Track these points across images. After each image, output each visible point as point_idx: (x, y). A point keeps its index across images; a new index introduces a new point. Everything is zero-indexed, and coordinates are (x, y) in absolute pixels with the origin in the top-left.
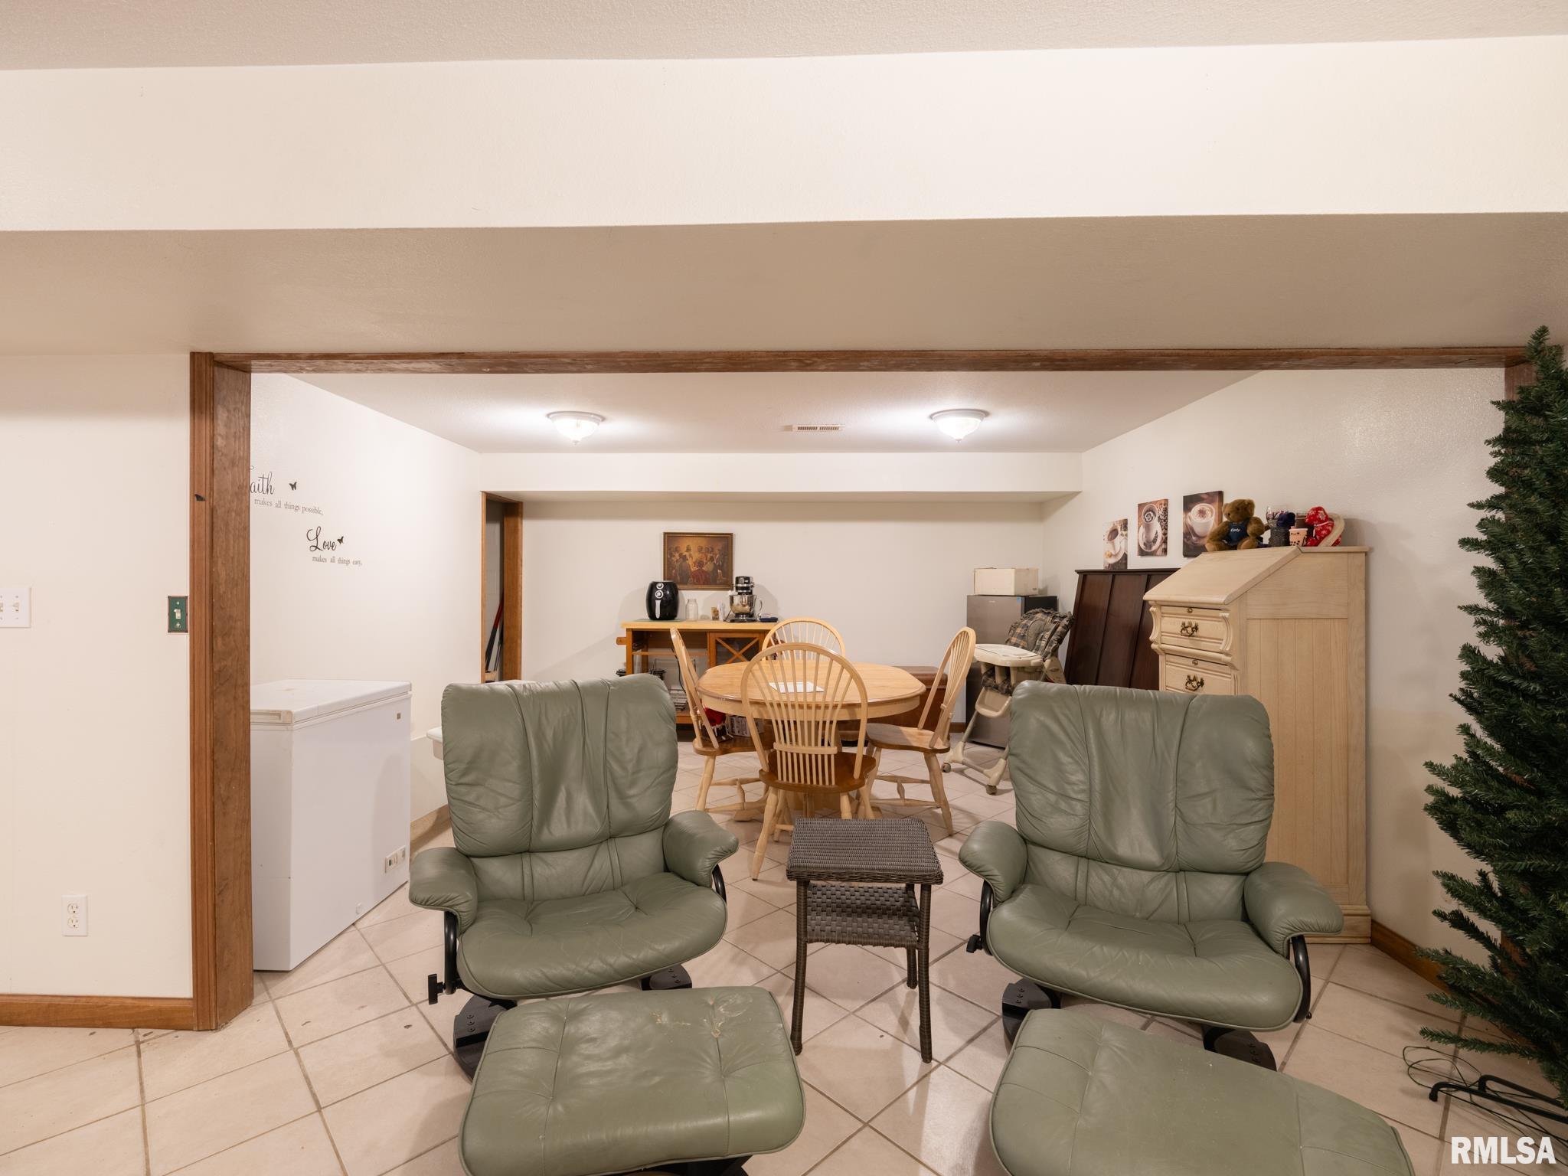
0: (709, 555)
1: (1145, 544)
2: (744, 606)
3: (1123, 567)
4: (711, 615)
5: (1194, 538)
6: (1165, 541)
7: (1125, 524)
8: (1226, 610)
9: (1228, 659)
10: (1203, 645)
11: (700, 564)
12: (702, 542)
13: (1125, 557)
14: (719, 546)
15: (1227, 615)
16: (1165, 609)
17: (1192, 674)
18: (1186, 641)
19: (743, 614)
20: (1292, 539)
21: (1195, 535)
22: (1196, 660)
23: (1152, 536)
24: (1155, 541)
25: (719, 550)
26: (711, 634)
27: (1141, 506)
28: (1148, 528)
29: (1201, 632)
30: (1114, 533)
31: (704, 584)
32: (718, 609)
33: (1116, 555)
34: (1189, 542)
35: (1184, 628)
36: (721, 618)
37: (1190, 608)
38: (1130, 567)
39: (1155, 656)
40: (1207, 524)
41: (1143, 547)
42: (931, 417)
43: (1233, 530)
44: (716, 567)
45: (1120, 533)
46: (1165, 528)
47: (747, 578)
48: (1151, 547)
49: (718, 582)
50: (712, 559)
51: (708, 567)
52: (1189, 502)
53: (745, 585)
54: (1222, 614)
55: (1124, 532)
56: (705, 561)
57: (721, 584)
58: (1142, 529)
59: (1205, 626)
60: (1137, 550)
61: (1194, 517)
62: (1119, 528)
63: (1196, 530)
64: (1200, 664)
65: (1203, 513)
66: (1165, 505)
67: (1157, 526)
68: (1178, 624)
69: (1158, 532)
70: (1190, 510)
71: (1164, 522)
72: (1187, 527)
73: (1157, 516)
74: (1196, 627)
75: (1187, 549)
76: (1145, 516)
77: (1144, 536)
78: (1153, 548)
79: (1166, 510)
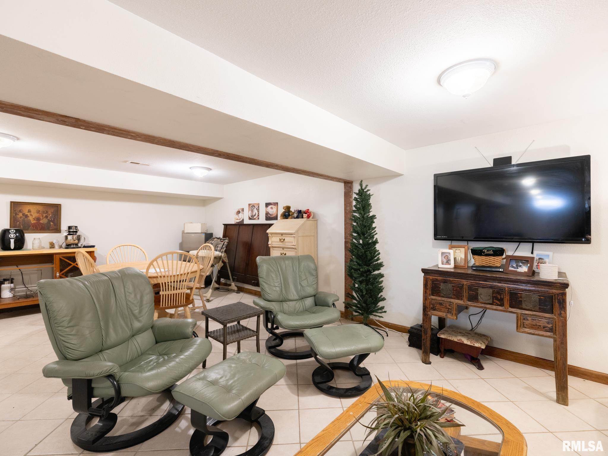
0: (45, 215)
1: (251, 216)
2: (75, 240)
3: (242, 223)
4: (48, 246)
5: (269, 215)
6: (258, 216)
7: (243, 210)
8: (295, 234)
9: (295, 247)
10: (287, 244)
11: (38, 219)
12: (40, 208)
13: (243, 220)
14: (51, 211)
15: (295, 236)
16: (273, 235)
17: (282, 252)
18: (281, 244)
19: (73, 244)
20: (304, 216)
21: (269, 214)
22: (283, 248)
23: (254, 214)
24: (255, 215)
25: (51, 212)
26: (56, 255)
27: (249, 205)
28: (252, 211)
29: (286, 241)
30: (239, 212)
31: (40, 230)
32: (54, 242)
33: (239, 219)
34: (267, 216)
35: (280, 240)
36: (56, 246)
37: (282, 234)
38: (245, 223)
40: (273, 211)
41: (250, 217)
42: (190, 168)
43: (286, 214)
44: (49, 221)
45: (241, 212)
46: (258, 212)
47: (76, 227)
48: (253, 217)
49: (50, 229)
50: (46, 217)
51: (44, 221)
52: (267, 205)
53: (75, 230)
54: (293, 236)
55: (243, 212)
56: (41, 218)
57: (52, 230)
58: (250, 212)
59: (287, 239)
60: (248, 218)
61: (269, 209)
62: (241, 211)
63: (270, 213)
64: (285, 249)
65: (272, 208)
68: (278, 239)
70: (268, 207)
72: (267, 212)
74: (284, 240)
75: (267, 218)
78: (255, 217)
79: (259, 206)
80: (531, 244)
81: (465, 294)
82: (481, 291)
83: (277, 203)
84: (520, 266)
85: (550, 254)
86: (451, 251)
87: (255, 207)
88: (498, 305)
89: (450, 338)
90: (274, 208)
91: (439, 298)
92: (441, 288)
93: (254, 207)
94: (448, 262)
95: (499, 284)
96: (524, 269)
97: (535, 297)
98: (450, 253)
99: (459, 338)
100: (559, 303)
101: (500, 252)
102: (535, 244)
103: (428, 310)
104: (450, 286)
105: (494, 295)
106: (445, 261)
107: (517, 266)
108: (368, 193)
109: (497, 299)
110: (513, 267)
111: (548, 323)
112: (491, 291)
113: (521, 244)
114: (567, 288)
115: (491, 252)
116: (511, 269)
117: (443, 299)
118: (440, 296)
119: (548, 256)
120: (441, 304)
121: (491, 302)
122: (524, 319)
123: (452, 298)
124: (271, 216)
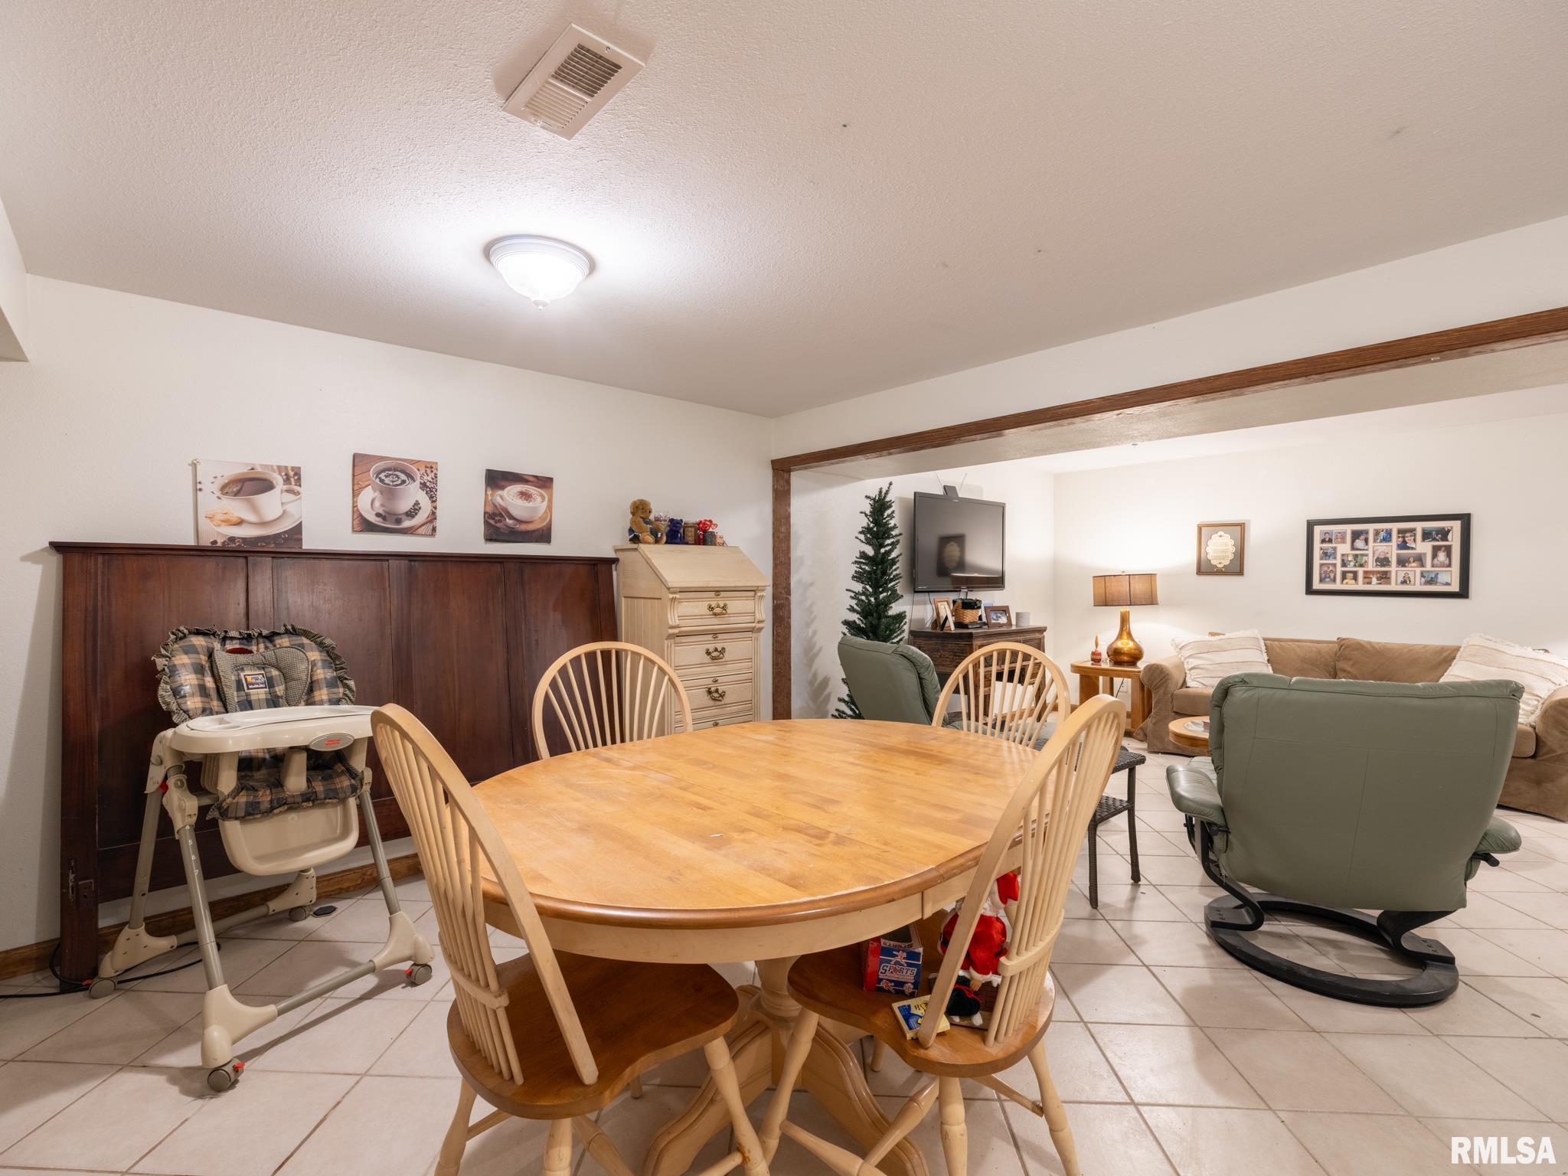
1: (378, 515)
3: (290, 546)
5: (509, 522)
6: (433, 516)
7: (293, 477)
8: (763, 591)
9: (761, 626)
10: (732, 620)
13: (298, 530)
15: (762, 594)
16: (682, 594)
17: (711, 648)
18: (715, 621)
21: (511, 517)
22: (715, 634)
23: (404, 506)
27: (359, 461)
28: (389, 493)
29: (728, 610)
30: (250, 485)
33: (263, 524)
34: (498, 525)
35: (711, 608)
37: (718, 592)
40: (535, 509)
41: (371, 519)
45: (277, 486)
46: (433, 499)
48: (399, 521)
52: (496, 479)
54: (757, 594)
55: (297, 488)
58: (368, 493)
59: (733, 606)
60: (347, 519)
61: (509, 497)
62: (278, 480)
63: (514, 512)
64: (720, 636)
65: (525, 495)
66: (431, 467)
67: (412, 494)
68: (699, 607)
69: (417, 503)
70: (502, 488)
71: (430, 490)
72: (495, 506)
73: (418, 481)
74: (724, 608)
75: (494, 533)
76: (382, 476)
77: (377, 504)
78: (406, 524)
79: (435, 476)
83: (551, 480)
84: (1000, 617)
87: (409, 476)
90: (539, 499)
93: (403, 477)
96: (1004, 620)
107: (997, 617)
110: (994, 619)
114: (1045, 630)
116: (993, 621)
124: (523, 527)
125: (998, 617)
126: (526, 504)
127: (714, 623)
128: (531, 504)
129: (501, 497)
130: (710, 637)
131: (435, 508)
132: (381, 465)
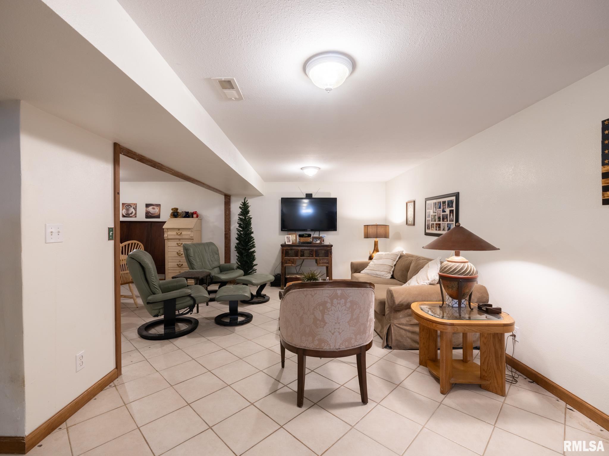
1: (126, 214)
5: (150, 214)
6: (136, 214)
8: (192, 229)
9: (192, 238)
10: (183, 236)
15: (193, 230)
16: (168, 230)
17: (178, 243)
18: (178, 236)
20: (194, 217)
21: (151, 213)
22: (179, 239)
23: (130, 212)
24: (131, 214)
27: (123, 204)
28: (127, 210)
29: (182, 234)
34: (148, 215)
35: (177, 233)
37: (179, 229)
39: (164, 240)
41: (125, 215)
43: (175, 214)
46: (136, 210)
48: (129, 215)
52: (147, 206)
54: (191, 230)
58: (124, 210)
59: (184, 233)
60: (121, 216)
61: (150, 209)
63: (151, 212)
64: (181, 240)
65: (153, 208)
66: (136, 205)
67: (132, 210)
68: (174, 233)
69: (132, 211)
70: (149, 207)
71: (135, 209)
72: (147, 211)
73: (133, 207)
74: (181, 233)
75: (147, 217)
76: (126, 207)
77: (125, 212)
78: (131, 215)
79: (136, 206)
80: (319, 232)
81: (299, 254)
82: (305, 252)
83: (160, 205)
84: (317, 241)
85: (326, 235)
86: (290, 236)
87: (131, 206)
88: (311, 257)
89: (292, 277)
90: (157, 209)
91: (289, 258)
92: (290, 253)
93: (130, 207)
94: (289, 241)
95: (312, 248)
96: (318, 242)
97: (323, 252)
98: (290, 237)
99: (295, 275)
100: (330, 252)
101: (309, 236)
102: (320, 232)
103: (283, 264)
104: (293, 251)
105: (310, 253)
106: (288, 241)
108: (247, 205)
109: (311, 254)
110: (315, 241)
111: (327, 261)
112: (309, 251)
113: (316, 232)
114: (332, 246)
115: (307, 236)
116: (314, 242)
117: (290, 258)
118: (289, 257)
119: (325, 236)
120: (289, 260)
121: (309, 256)
122: (320, 261)
123: (294, 257)
124: (153, 215)
125: (316, 241)
126: (154, 210)
127: (178, 237)
128: (155, 210)
129: (148, 209)
130: (178, 240)
131: (136, 212)
132: (126, 205)
